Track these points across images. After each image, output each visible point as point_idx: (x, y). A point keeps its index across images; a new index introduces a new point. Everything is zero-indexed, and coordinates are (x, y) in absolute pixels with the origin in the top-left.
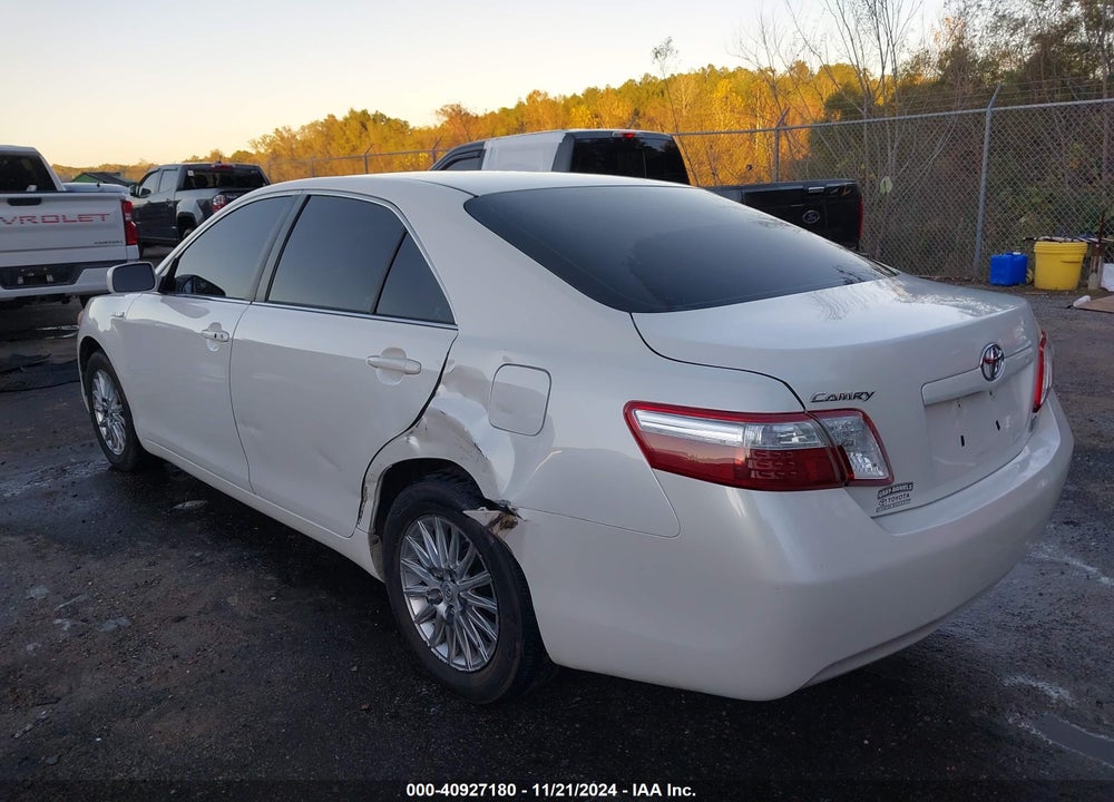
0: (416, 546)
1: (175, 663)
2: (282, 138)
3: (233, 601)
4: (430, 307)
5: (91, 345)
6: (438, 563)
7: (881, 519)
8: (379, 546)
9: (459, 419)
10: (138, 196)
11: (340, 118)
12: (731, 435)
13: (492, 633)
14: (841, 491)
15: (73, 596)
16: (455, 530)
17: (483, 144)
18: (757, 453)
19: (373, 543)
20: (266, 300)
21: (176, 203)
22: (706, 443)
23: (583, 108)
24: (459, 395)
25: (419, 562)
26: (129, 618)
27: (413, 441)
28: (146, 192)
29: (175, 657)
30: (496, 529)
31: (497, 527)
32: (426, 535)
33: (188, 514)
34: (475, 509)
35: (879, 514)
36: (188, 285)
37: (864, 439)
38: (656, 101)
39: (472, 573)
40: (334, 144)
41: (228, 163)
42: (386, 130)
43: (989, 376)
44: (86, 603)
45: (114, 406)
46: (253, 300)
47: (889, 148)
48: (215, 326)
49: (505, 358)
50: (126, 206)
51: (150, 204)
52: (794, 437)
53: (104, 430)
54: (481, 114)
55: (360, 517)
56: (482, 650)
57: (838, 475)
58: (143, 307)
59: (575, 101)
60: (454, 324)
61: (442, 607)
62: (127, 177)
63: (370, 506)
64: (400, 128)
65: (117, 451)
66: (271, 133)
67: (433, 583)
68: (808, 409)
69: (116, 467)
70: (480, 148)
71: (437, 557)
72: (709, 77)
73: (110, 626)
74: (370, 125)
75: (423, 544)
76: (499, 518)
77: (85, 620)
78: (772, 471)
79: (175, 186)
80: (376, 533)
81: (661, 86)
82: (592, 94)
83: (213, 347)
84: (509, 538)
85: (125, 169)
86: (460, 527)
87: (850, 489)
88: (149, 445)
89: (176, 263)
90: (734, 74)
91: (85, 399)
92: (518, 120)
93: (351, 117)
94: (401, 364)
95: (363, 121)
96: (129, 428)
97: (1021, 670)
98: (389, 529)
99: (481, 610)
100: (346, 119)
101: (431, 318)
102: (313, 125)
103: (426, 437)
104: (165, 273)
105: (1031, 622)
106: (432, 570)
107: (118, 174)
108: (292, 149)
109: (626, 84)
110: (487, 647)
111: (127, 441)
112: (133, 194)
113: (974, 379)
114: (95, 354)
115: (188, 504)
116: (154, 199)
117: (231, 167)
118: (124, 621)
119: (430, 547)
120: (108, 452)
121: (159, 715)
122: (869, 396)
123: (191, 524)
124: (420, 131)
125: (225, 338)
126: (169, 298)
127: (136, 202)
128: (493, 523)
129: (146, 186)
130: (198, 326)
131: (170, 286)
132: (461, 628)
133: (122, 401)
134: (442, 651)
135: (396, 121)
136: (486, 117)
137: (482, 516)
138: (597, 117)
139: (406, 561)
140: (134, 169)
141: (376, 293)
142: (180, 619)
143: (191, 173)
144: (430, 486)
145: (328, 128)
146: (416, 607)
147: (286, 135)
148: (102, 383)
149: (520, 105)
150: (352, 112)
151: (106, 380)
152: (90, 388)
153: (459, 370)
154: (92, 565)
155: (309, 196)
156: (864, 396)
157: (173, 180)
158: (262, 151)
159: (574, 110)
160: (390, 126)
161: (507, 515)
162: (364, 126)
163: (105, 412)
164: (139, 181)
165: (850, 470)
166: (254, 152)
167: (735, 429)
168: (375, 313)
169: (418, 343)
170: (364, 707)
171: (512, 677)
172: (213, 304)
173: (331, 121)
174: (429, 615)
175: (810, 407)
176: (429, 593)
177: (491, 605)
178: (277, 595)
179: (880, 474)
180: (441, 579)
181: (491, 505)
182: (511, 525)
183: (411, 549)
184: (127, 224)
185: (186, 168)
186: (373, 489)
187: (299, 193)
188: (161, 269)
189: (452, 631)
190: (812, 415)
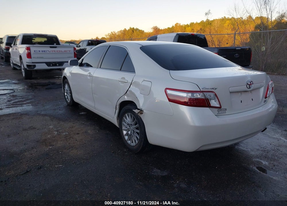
0: (125, 119)
1: (76, 141)
2: (113, 34)
3: (89, 131)
4: (131, 69)
5: (65, 78)
6: (129, 123)
7: (218, 116)
8: (118, 120)
9: (134, 92)
10: (78, 47)
11: (127, 29)
12: (184, 95)
13: (139, 138)
14: (208, 108)
15: (58, 128)
16: (133, 116)
17: (157, 36)
18: (190, 99)
19: (117, 119)
20: (100, 68)
21: (86, 49)
22: (179, 96)
23: (190, 28)
24: (135, 87)
25: (126, 123)
26: (68, 133)
27: (126, 97)
28: (80, 46)
29: (76, 140)
30: (139, 114)
31: (139, 113)
32: (127, 117)
33: (82, 115)
34: (135, 110)
35: (218, 115)
36: (85, 65)
37: (215, 98)
38: (208, 26)
39: (135, 125)
40: (125, 36)
41: (100, 40)
42: (139, 33)
43: (249, 88)
44: (60, 129)
45: (69, 91)
46: (98, 68)
47: (268, 39)
48: (90, 73)
49: (144, 79)
50: (75, 49)
51: (80, 49)
52: (198, 96)
53: (66, 97)
54: (163, 29)
55: (115, 113)
56: (136, 141)
57: (207, 105)
58: (76, 70)
59: (188, 26)
60: (135, 72)
61: (129, 132)
62: (76, 43)
63: (117, 111)
64: (142, 32)
65: (69, 101)
66: (110, 33)
67: (128, 127)
68: (201, 90)
69: (69, 105)
70: (156, 37)
71: (129, 121)
72: (224, 20)
73: (64, 134)
74: (134, 31)
75: (127, 119)
76: (140, 112)
77: (60, 132)
78: (192, 103)
79: (86, 45)
80: (118, 117)
81: (211, 22)
82: (192, 24)
83: (89, 78)
84: (141, 116)
85: (76, 41)
86: (133, 115)
87: (210, 108)
88: (75, 100)
89: (83, 60)
90: (231, 19)
91: (63, 90)
92: (170, 30)
93: (130, 29)
94: (124, 80)
95: (133, 30)
96: (71, 96)
97: (258, 158)
98: (120, 117)
99: (137, 132)
100: (129, 30)
101: (131, 71)
102: (121, 31)
103: (128, 96)
104: (80, 62)
105: (265, 149)
106: (128, 124)
107: (74, 42)
108: (115, 37)
109: (201, 21)
110: (137, 140)
111: (71, 99)
112: (77, 47)
113: (244, 88)
114: (66, 80)
115: (82, 113)
116: (81, 48)
117: (99, 41)
118: (67, 133)
119: (128, 119)
120: (67, 102)
121: (72, 150)
122: (216, 89)
123: (83, 117)
124: (147, 33)
125: (91, 75)
126: (81, 67)
127: (77, 49)
128: (138, 113)
129: (80, 45)
130: (86, 73)
131: (81, 65)
132: (133, 137)
133: (70, 90)
134: (129, 142)
135: (141, 30)
136: (164, 29)
137: (136, 111)
138: (193, 30)
139: (123, 123)
140: (78, 41)
141: (121, 66)
142: (78, 134)
143: (90, 42)
144: (128, 107)
145: (125, 32)
146: (125, 132)
147: (114, 33)
148: (66, 86)
149: (173, 27)
150: (130, 28)
151: (67, 85)
152: (64, 87)
153: (135, 82)
154: (62, 123)
155: (110, 46)
156: (215, 89)
157: (86, 43)
158: (108, 37)
159: (187, 28)
160: (140, 32)
161: (141, 111)
162: (133, 31)
163: (67, 93)
164: (78, 44)
165: (210, 104)
166: (106, 37)
167: (185, 94)
168: (121, 70)
169: (128, 76)
170: (112, 152)
171: (141, 146)
172: (90, 69)
173: (125, 30)
174: (127, 134)
175: (202, 90)
176: (127, 129)
177: (138, 131)
178: (98, 131)
179: (218, 106)
180: (130, 126)
181: (138, 109)
182: (142, 113)
183: (124, 120)
184: (75, 53)
185: (89, 40)
186: (118, 107)
187: (108, 45)
188: (80, 61)
189: (131, 138)
190: (202, 92)
